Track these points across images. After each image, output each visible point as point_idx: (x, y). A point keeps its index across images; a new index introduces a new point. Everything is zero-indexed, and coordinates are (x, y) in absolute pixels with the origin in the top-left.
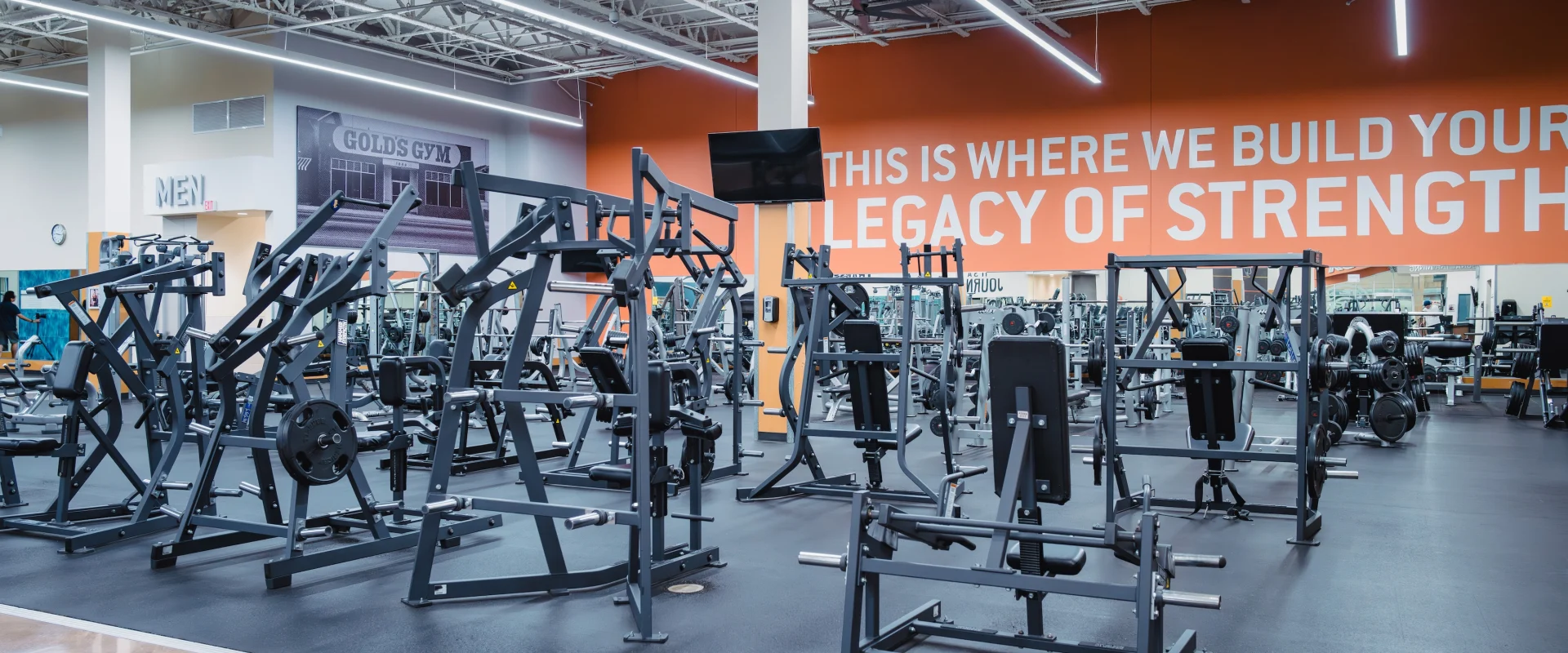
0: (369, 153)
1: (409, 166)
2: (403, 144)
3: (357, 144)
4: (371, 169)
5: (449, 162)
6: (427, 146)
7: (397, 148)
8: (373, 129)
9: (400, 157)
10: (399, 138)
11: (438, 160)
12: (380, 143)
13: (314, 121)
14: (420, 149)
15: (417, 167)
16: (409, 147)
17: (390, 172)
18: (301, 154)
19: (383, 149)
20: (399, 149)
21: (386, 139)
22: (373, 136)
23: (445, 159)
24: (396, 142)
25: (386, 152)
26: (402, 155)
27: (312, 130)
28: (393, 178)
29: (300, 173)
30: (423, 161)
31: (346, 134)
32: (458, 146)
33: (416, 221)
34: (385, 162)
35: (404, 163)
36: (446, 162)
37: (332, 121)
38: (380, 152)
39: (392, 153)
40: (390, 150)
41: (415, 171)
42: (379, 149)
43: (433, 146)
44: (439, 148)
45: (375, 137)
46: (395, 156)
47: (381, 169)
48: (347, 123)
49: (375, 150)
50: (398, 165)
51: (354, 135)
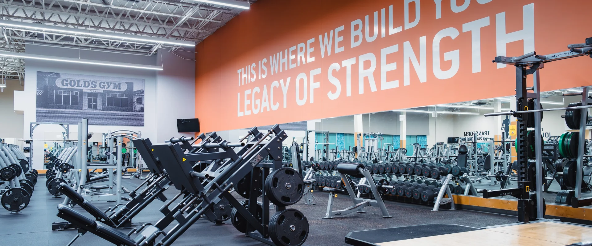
0: (75, 87)
1: (97, 91)
2: (94, 83)
3: (69, 84)
4: (76, 93)
5: (121, 89)
6: (108, 83)
7: (91, 85)
8: (78, 78)
9: (92, 88)
10: (91, 81)
11: (114, 88)
12: (81, 83)
13: (46, 77)
14: (104, 85)
15: (102, 92)
16: (98, 84)
17: (87, 94)
18: (39, 89)
19: (83, 86)
20: (92, 85)
21: (85, 82)
22: (77, 81)
23: (118, 88)
24: (90, 83)
25: (85, 86)
26: (93, 87)
27: (44, 80)
28: (88, 97)
29: (38, 97)
30: (105, 89)
31: (63, 81)
32: (125, 82)
33: (101, 113)
34: (83, 91)
35: (95, 90)
36: (118, 89)
37: (55, 76)
38: (81, 87)
39: (88, 86)
40: (87, 85)
41: (101, 94)
42: (80, 85)
43: (111, 83)
44: (115, 84)
45: (79, 81)
46: (90, 88)
47: (82, 93)
48: (63, 77)
49: (78, 86)
50: (91, 91)
51: (67, 81)
